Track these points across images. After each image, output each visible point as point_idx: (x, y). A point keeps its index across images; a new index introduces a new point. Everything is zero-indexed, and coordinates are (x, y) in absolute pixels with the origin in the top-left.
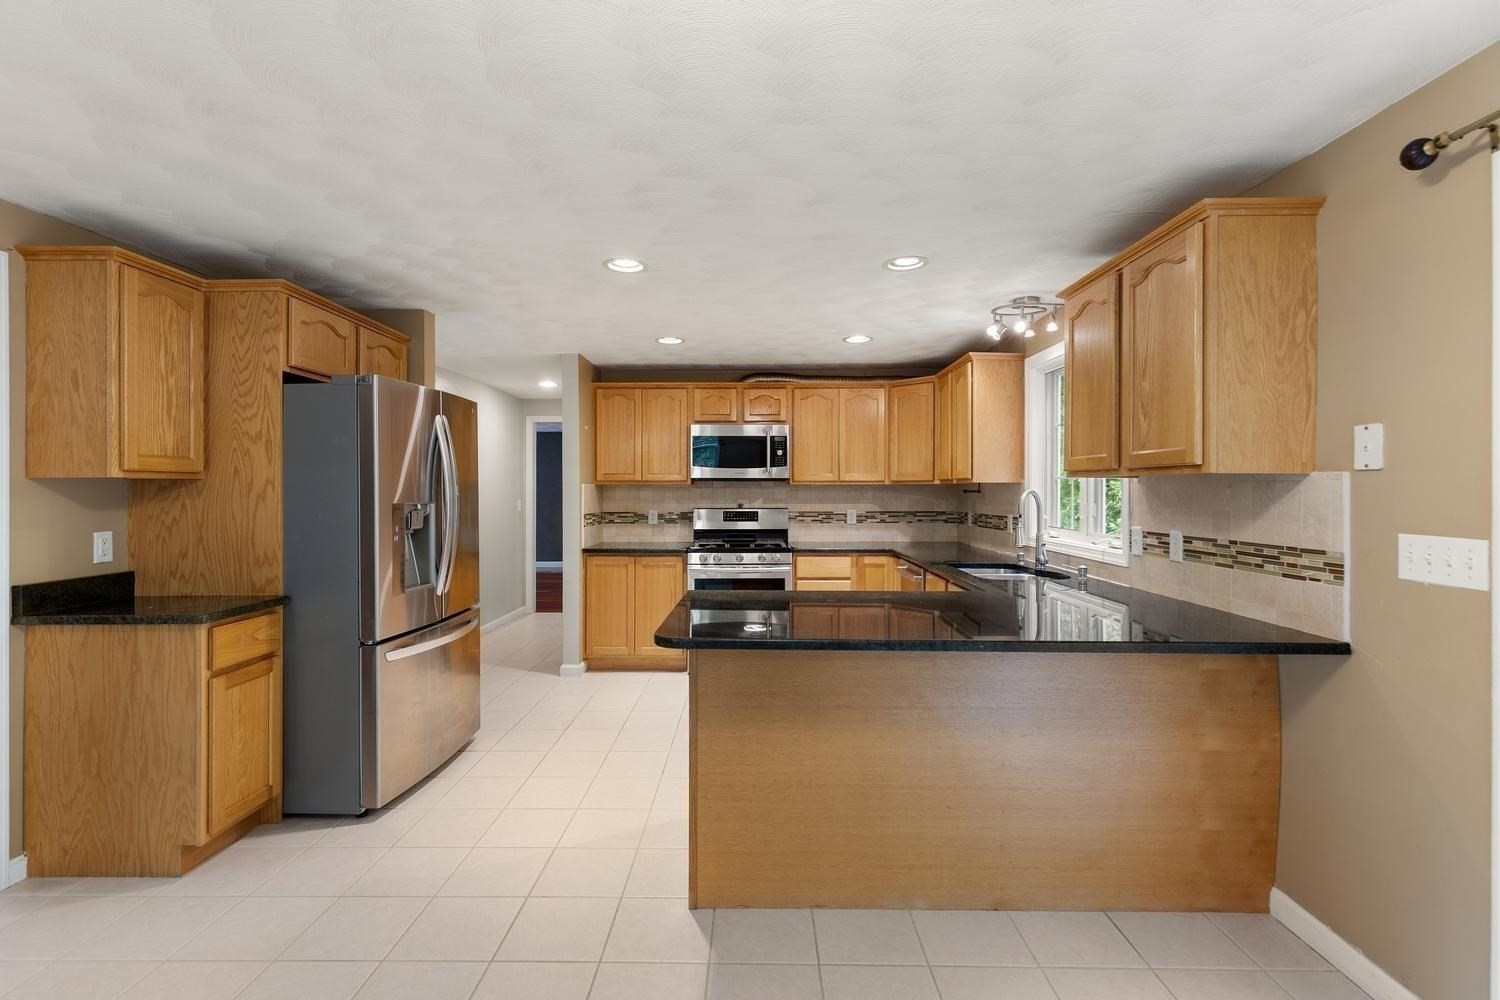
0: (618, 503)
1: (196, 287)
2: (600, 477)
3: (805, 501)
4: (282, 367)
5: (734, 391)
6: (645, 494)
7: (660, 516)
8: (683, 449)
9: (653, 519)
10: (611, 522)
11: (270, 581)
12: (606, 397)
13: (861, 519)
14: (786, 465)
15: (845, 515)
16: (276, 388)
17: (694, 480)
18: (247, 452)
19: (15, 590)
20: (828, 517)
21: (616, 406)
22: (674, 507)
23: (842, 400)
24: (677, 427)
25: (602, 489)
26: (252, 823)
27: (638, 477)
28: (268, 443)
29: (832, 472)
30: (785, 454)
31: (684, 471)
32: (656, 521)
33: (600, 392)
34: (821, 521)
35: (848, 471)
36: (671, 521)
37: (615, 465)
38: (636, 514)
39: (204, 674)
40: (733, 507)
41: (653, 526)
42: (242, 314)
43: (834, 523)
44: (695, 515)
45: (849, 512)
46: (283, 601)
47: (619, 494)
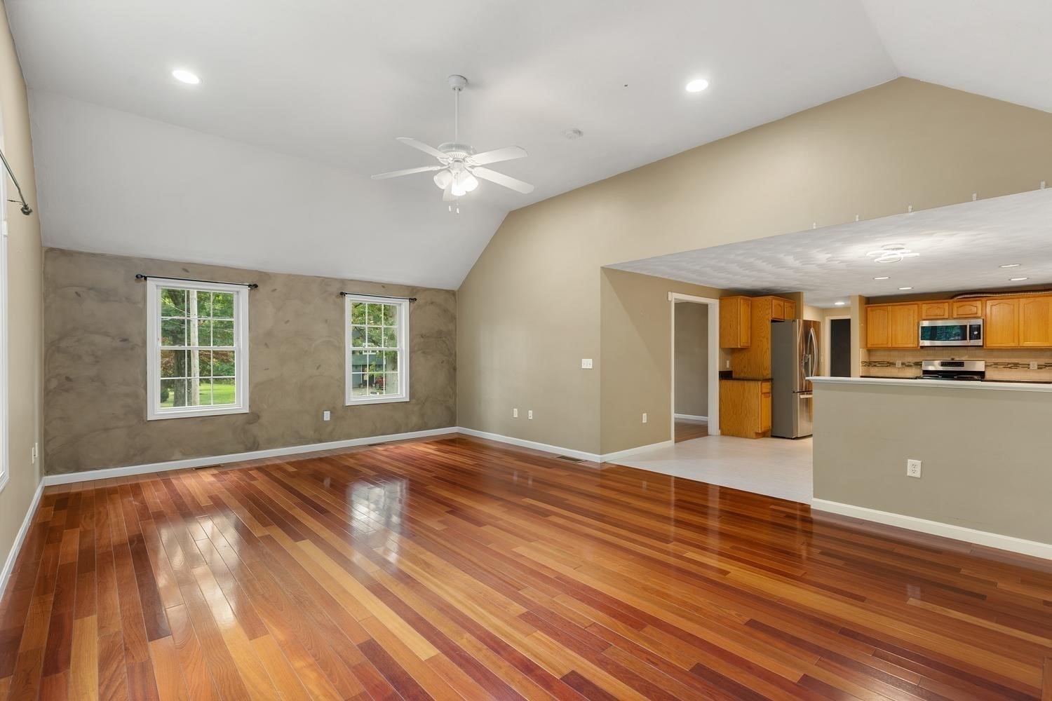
0: (878, 357)
1: (749, 300)
2: (869, 346)
3: (998, 357)
4: (770, 319)
5: (947, 304)
6: (896, 353)
7: (903, 364)
8: (914, 332)
9: (898, 364)
10: (875, 366)
11: (768, 374)
12: (872, 311)
13: (1040, 367)
14: (980, 339)
15: (1029, 365)
16: (769, 324)
17: (922, 347)
18: (761, 341)
19: (720, 372)
20: (1016, 365)
21: (877, 314)
22: (911, 359)
23: (1021, 305)
24: (912, 322)
25: (870, 351)
26: (764, 435)
27: (890, 346)
28: (767, 339)
29: (1014, 342)
30: (979, 334)
31: (916, 343)
32: (900, 366)
33: (869, 309)
34: (1010, 368)
35: (1025, 340)
36: (910, 366)
37: (878, 339)
38: (888, 363)
39: (760, 394)
40: (948, 359)
41: (899, 368)
42: (760, 305)
43: (1020, 369)
44: (923, 363)
45: (1031, 363)
46: (772, 380)
47: (879, 353)
